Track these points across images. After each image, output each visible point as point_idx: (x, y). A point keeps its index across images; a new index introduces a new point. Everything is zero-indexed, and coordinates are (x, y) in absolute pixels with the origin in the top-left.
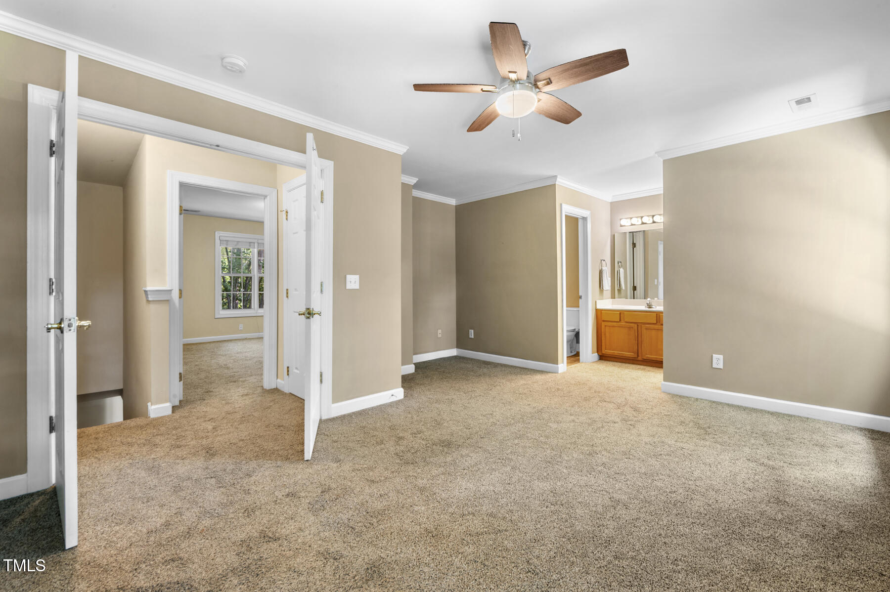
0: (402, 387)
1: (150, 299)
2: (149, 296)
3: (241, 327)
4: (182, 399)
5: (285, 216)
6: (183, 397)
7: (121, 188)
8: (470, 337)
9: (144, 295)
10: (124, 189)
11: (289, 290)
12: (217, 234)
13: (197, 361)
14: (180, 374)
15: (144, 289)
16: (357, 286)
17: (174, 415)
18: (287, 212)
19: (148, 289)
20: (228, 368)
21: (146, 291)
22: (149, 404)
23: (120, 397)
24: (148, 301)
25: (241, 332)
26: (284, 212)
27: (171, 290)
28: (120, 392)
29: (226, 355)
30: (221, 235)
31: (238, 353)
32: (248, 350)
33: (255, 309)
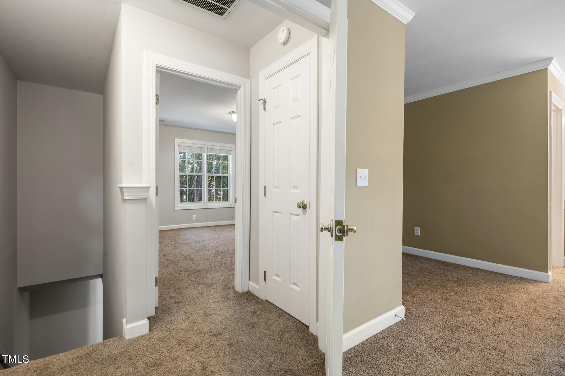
0: (403, 304)
1: (126, 198)
2: (125, 195)
3: (194, 217)
4: (157, 305)
5: (261, 107)
6: (159, 304)
7: (102, 96)
8: (416, 234)
9: (119, 192)
10: (103, 96)
11: (266, 187)
12: (177, 141)
13: (164, 251)
14: (156, 278)
15: (119, 185)
16: (366, 184)
17: (152, 335)
18: (265, 102)
19: (123, 185)
20: (192, 260)
21: (121, 188)
22: (124, 321)
23: (101, 279)
24: (124, 200)
25: (194, 221)
26: (262, 101)
27: (149, 187)
28: (101, 276)
29: (186, 244)
30: (180, 141)
31: (196, 242)
32: (203, 239)
33: (204, 203)
